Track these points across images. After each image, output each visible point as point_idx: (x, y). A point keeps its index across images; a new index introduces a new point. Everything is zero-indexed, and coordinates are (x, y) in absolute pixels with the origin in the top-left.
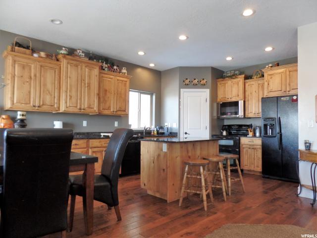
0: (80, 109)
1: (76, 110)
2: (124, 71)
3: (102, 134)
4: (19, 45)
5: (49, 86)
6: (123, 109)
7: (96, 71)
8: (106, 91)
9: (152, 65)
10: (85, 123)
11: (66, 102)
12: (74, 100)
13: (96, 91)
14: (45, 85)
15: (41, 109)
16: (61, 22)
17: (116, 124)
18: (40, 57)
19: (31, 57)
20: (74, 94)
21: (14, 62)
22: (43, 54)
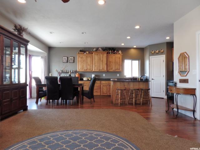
0: (99, 70)
1: (98, 70)
2: (120, 52)
3: (111, 79)
4: (81, 51)
5: (89, 63)
6: (119, 68)
7: (105, 55)
8: (110, 62)
9: (135, 47)
10: (104, 75)
11: (94, 68)
12: (97, 67)
13: (106, 63)
14: (88, 63)
15: (87, 71)
16: (87, 43)
17: (118, 75)
18: (86, 54)
19: (84, 54)
20: (97, 65)
21: (79, 57)
22: (87, 52)
